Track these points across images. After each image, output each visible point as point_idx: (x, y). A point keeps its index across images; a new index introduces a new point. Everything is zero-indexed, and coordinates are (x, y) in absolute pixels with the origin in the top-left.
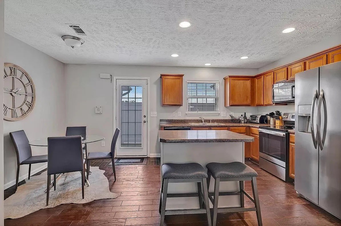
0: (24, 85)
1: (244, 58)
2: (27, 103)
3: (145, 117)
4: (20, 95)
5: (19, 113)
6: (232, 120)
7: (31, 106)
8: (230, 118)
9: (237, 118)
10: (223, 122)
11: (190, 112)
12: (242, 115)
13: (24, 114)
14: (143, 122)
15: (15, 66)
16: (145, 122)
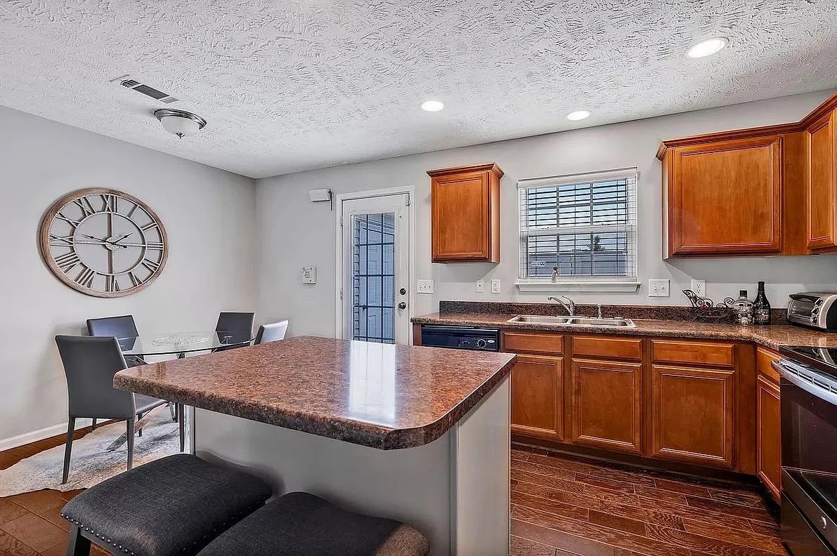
0: (139, 229)
1: (707, 48)
2: (146, 263)
3: (403, 292)
4: (125, 247)
5: (124, 282)
6: (692, 310)
7: (156, 268)
8: (687, 303)
9: (717, 301)
10: (653, 315)
11: (529, 281)
12: (744, 293)
13: (137, 284)
14: (397, 307)
15: (112, 191)
16: (402, 307)
